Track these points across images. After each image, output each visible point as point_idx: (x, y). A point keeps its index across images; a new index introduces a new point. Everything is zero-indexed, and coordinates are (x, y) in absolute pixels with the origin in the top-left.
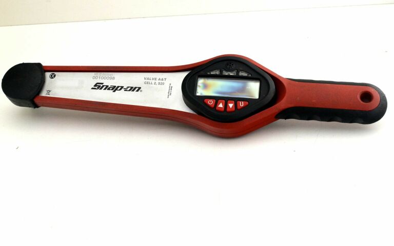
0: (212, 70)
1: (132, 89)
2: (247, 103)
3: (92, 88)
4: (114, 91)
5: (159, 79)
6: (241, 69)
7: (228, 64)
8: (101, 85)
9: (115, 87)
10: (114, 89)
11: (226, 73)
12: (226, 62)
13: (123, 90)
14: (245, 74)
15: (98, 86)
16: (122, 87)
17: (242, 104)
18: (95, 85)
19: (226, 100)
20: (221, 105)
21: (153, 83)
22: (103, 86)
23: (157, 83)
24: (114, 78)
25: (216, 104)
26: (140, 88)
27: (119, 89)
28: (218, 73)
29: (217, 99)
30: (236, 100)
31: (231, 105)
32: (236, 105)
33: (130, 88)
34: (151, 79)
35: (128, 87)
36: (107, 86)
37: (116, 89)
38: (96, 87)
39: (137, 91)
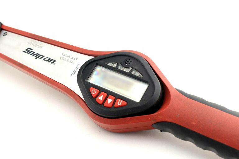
0: (111, 62)
1: (49, 60)
2: (126, 103)
3: (24, 52)
4: (36, 58)
5: (72, 58)
6: (136, 68)
7: (127, 60)
8: (31, 50)
9: (39, 54)
10: (38, 56)
11: (120, 68)
12: (126, 58)
13: (43, 59)
14: (137, 74)
15: (28, 51)
16: (43, 56)
17: (120, 103)
18: (27, 50)
19: (109, 93)
20: (101, 98)
21: (66, 60)
22: (31, 52)
23: (69, 61)
24: (42, 47)
25: (98, 95)
26: (55, 61)
27: (40, 57)
28: (115, 65)
29: (101, 90)
30: (117, 97)
31: (110, 101)
32: (114, 102)
33: (48, 59)
34: (67, 56)
35: (47, 58)
36: (34, 53)
37: (38, 57)
38: (26, 51)
39: (52, 63)
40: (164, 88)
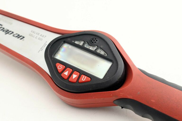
0: (77, 40)
1: (19, 36)
2: (90, 79)
4: (6, 34)
5: (41, 35)
6: (102, 47)
7: (93, 39)
9: (8, 30)
11: (86, 46)
12: (92, 37)
13: (12, 35)
14: (102, 53)
16: (13, 32)
17: (84, 78)
19: (74, 69)
20: (66, 73)
21: (35, 37)
22: (1, 27)
23: (38, 38)
24: (12, 24)
25: (64, 70)
26: (24, 37)
27: (10, 33)
28: (81, 43)
29: (67, 66)
30: (82, 73)
31: (74, 76)
32: (79, 77)
33: (17, 35)
34: (36, 33)
35: (17, 34)
36: (4, 28)
37: (8, 33)
39: (21, 39)
40: (127, 66)
